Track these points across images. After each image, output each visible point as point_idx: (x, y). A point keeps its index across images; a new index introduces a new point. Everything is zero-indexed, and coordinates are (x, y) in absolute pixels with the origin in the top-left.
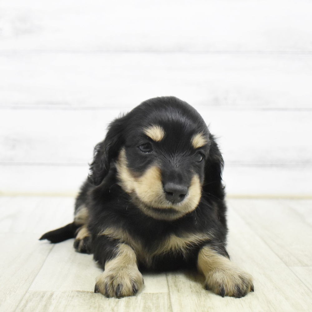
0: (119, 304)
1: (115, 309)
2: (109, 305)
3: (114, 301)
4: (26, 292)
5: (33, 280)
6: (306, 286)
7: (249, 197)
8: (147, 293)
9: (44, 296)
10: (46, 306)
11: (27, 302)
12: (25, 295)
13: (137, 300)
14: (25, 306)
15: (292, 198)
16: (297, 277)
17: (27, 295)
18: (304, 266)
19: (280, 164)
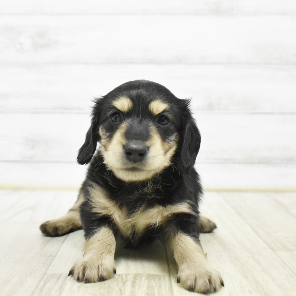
0: (126, 284)
1: (123, 289)
2: (117, 285)
3: (121, 282)
4: (45, 274)
5: (51, 263)
6: (290, 269)
7: (239, 191)
8: (151, 274)
9: (60, 277)
10: (62, 286)
11: (45, 283)
12: (43, 276)
13: (141, 280)
14: (44, 286)
15: (277, 191)
16: (282, 261)
17: (45, 277)
18: (288, 251)
19: (266, 162)
